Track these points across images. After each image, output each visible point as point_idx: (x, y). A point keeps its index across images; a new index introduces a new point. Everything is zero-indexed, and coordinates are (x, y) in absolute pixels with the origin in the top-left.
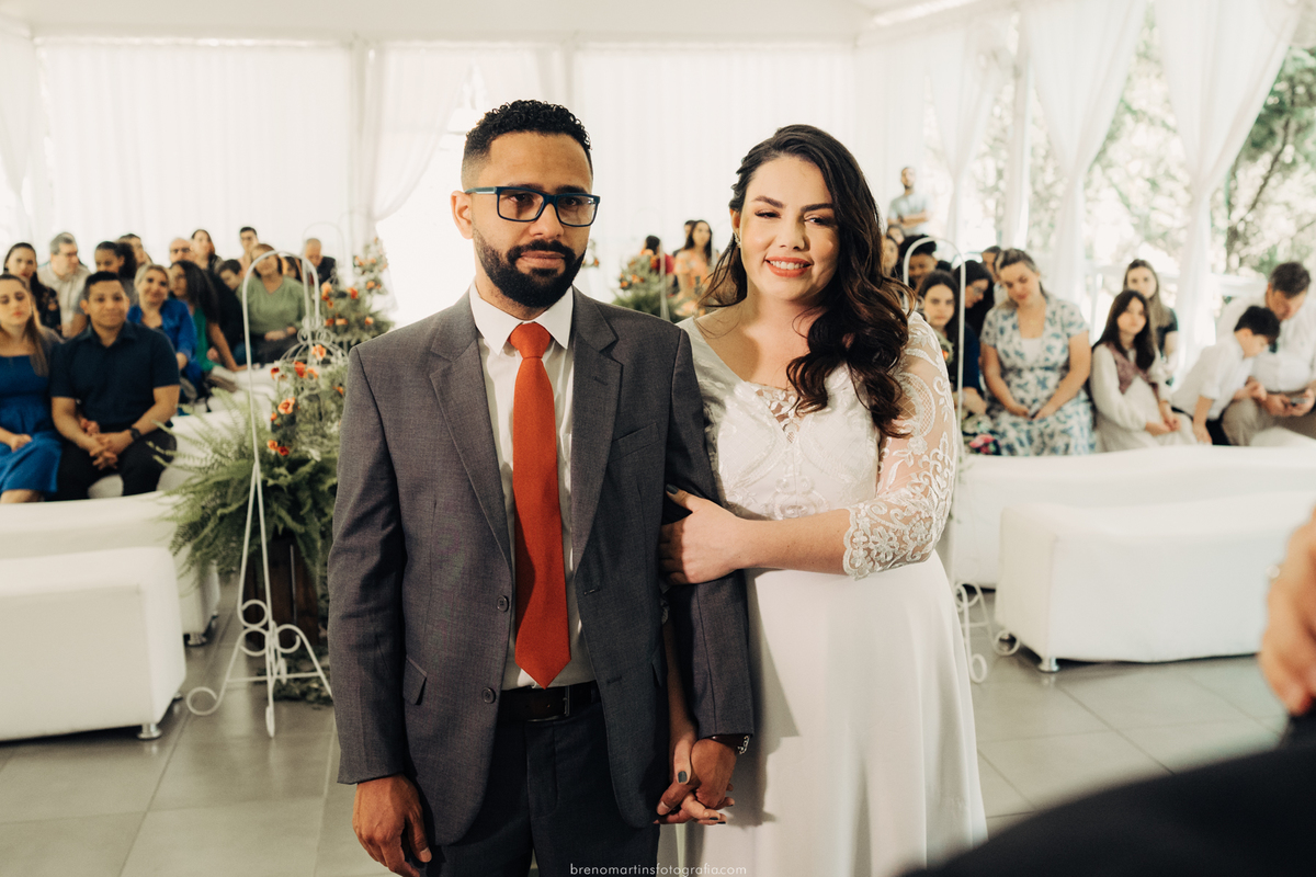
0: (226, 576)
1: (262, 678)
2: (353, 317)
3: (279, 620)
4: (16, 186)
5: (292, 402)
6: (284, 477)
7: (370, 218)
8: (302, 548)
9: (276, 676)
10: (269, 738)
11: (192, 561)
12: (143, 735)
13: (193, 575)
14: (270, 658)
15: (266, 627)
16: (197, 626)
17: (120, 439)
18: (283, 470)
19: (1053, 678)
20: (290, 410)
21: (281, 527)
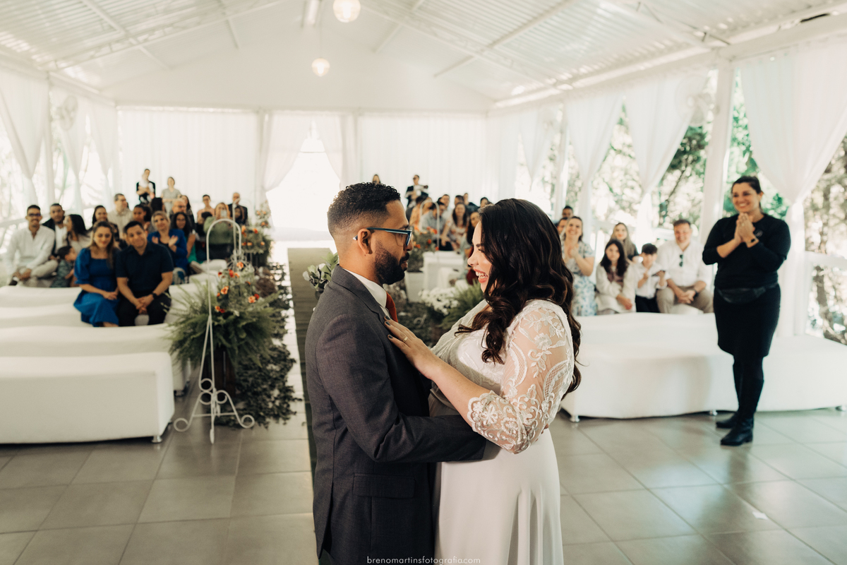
0: (195, 366)
1: (208, 415)
2: (255, 242)
3: (218, 388)
4: (106, 173)
5: (227, 288)
6: (222, 320)
7: (263, 190)
8: (229, 353)
9: (215, 414)
10: (211, 444)
11: (179, 357)
12: (154, 441)
13: (179, 364)
14: (213, 406)
15: (212, 391)
16: (180, 387)
17: (148, 299)
18: (221, 318)
19: (577, 425)
20: (226, 292)
21: (220, 344)
